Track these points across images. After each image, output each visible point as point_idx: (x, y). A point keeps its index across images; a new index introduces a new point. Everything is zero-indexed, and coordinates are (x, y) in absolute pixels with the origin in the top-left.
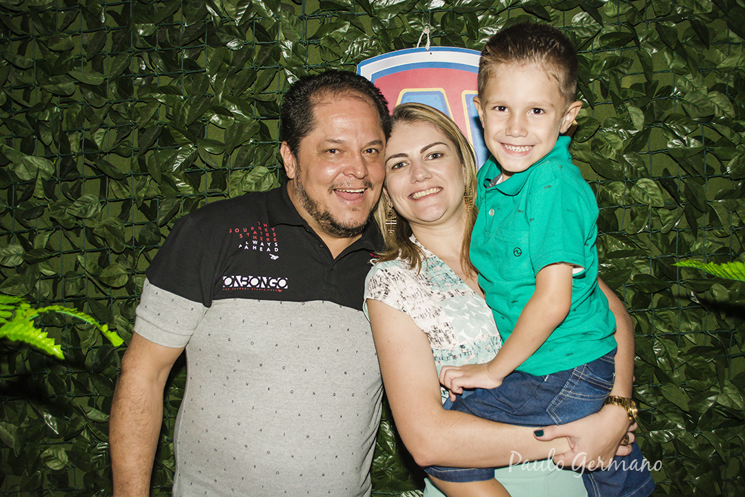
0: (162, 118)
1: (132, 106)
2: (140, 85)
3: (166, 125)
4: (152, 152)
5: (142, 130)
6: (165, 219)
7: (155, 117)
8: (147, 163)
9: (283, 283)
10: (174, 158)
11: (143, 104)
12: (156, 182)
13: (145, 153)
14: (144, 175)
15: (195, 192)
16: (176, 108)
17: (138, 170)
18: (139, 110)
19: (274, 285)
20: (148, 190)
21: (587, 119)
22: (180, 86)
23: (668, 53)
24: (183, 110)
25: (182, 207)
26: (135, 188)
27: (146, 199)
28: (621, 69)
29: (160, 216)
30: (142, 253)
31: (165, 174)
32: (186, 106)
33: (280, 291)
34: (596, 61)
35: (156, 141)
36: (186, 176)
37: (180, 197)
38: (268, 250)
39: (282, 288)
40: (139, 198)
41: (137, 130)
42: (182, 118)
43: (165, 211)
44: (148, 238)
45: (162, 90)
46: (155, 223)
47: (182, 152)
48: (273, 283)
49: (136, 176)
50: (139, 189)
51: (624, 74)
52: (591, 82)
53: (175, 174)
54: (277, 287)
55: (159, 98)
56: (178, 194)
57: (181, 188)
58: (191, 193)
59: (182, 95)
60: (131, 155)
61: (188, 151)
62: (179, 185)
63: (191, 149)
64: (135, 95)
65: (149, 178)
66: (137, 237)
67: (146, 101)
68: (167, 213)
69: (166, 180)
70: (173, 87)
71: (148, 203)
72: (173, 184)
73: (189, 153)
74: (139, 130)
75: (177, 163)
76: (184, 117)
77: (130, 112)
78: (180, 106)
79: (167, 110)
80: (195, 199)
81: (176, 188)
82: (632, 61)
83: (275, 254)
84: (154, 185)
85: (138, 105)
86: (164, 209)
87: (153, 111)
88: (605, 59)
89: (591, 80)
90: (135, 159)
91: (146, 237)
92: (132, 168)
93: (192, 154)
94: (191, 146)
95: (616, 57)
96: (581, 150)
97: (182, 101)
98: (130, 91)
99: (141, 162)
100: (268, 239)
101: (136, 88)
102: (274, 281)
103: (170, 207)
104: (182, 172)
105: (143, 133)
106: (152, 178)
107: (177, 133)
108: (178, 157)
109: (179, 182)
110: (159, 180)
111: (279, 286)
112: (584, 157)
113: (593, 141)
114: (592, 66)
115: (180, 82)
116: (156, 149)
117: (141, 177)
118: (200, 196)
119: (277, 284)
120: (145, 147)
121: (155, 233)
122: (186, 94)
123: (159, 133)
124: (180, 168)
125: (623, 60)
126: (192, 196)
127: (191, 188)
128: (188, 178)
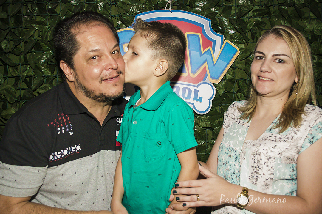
0: (37, 37)
1: (21, 30)
2: (26, 20)
3: (38, 40)
4: (31, 53)
5: (26, 42)
6: (36, 87)
7: (33, 36)
8: (28, 59)
9: (78, 148)
10: (42, 57)
11: (28, 30)
12: (32, 69)
13: (27, 54)
14: (27, 65)
15: (52, 74)
16: (43, 32)
17: (23, 62)
18: (25, 32)
19: (74, 150)
20: (28, 73)
21: (244, 49)
22: (46, 22)
23: (283, 21)
24: (47, 33)
25: (45, 81)
26: (21, 71)
27: (27, 77)
28: (261, 27)
29: (34, 86)
30: (24, 103)
31: (37, 65)
32: (49, 31)
33: (78, 153)
34: (250, 22)
35: (33, 48)
36: (48, 66)
37: (44, 77)
38: (68, 130)
39: (78, 151)
40: (23, 76)
41: (24, 42)
42: (47, 37)
43: (36, 83)
44: (27, 96)
45: (37, 23)
46: (31, 89)
47: (46, 54)
48: (74, 149)
49: (22, 65)
50: (23, 71)
51: (262, 29)
52: (247, 32)
53: (42, 65)
54: (76, 151)
55: (35, 27)
56: (43, 75)
57: (45, 72)
58: (50, 75)
59: (47, 26)
60: (20, 55)
61: (49, 54)
62: (44, 70)
63: (50, 53)
64: (23, 25)
65: (28, 67)
66: (22, 95)
67: (29, 28)
68: (37, 84)
69: (37, 68)
70: (43, 22)
71: (28, 79)
72: (41, 70)
73: (50, 55)
74: (25, 42)
75: (43, 60)
76: (48, 37)
77: (20, 33)
78: (45, 31)
79: (39, 33)
80: (52, 78)
81: (43, 72)
82: (266, 23)
83: (71, 131)
84: (31, 70)
85: (25, 30)
86: (36, 82)
87: (32, 33)
88: (254, 21)
89: (247, 31)
90: (22, 56)
91: (26, 96)
92: (20, 61)
93: (51, 56)
94: (51, 52)
95: (259, 21)
96: (241, 64)
97: (47, 29)
98: (21, 22)
99: (25, 58)
100: (66, 123)
101: (24, 21)
102: (74, 148)
103: (39, 81)
104: (46, 64)
105: (27, 44)
106: (30, 67)
107: (43, 45)
108: (44, 57)
109: (44, 69)
110: (33, 67)
111: (77, 150)
112: (242, 67)
113: (246, 60)
114: (248, 24)
115: (46, 19)
116: (33, 52)
117: (25, 66)
118: (54, 76)
119: (76, 149)
120: (27, 51)
121: (30, 94)
122: (49, 26)
123: (35, 44)
124: (45, 62)
125: (262, 23)
126: (50, 76)
127: (50, 72)
128: (49, 67)
